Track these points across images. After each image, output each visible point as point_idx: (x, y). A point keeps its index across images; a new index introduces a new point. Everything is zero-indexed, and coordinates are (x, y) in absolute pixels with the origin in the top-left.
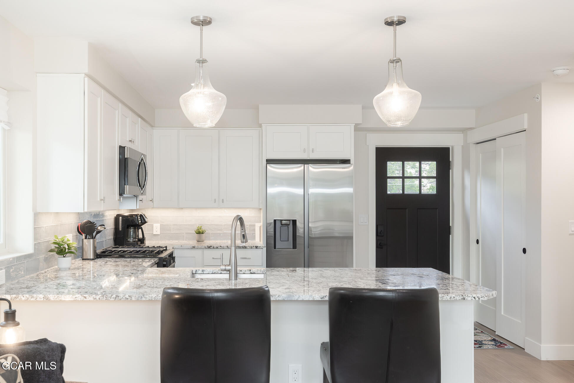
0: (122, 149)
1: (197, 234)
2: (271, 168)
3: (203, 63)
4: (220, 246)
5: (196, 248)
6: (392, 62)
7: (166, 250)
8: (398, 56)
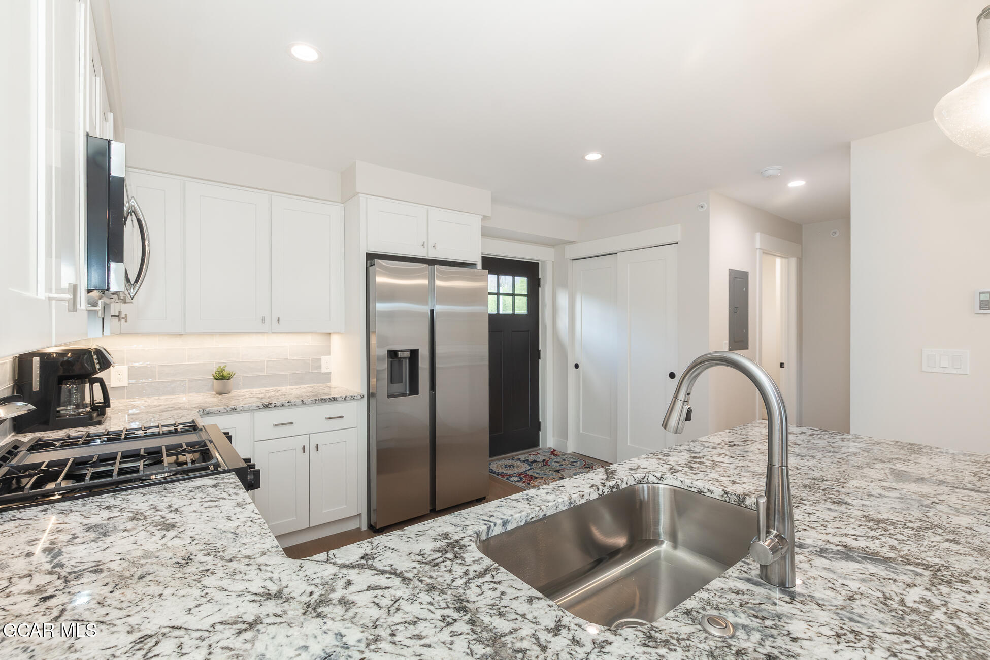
1: (217, 379)
4: (289, 402)
5: (238, 410)
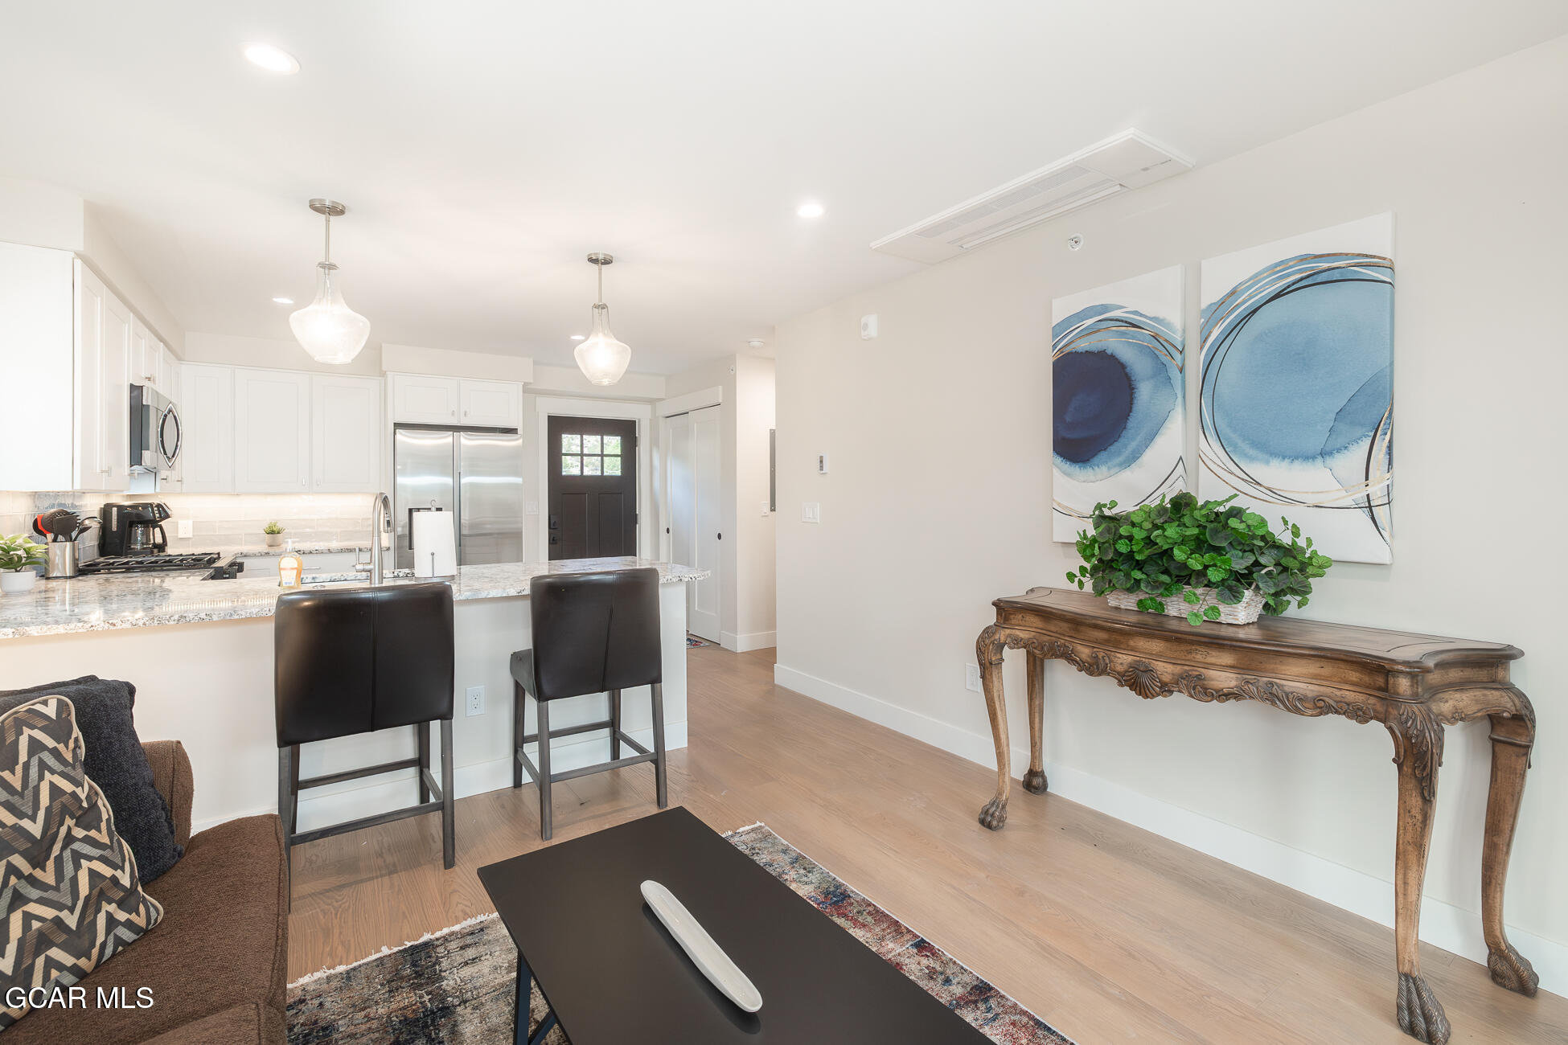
0: (136, 391)
1: (268, 534)
2: (403, 436)
3: (329, 269)
4: (316, 550)
5: (268, 554)
6: (596, 307)
7: (219, 558)
8: (604, 302)
